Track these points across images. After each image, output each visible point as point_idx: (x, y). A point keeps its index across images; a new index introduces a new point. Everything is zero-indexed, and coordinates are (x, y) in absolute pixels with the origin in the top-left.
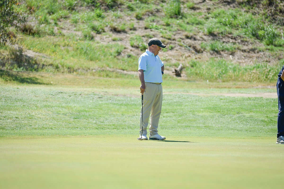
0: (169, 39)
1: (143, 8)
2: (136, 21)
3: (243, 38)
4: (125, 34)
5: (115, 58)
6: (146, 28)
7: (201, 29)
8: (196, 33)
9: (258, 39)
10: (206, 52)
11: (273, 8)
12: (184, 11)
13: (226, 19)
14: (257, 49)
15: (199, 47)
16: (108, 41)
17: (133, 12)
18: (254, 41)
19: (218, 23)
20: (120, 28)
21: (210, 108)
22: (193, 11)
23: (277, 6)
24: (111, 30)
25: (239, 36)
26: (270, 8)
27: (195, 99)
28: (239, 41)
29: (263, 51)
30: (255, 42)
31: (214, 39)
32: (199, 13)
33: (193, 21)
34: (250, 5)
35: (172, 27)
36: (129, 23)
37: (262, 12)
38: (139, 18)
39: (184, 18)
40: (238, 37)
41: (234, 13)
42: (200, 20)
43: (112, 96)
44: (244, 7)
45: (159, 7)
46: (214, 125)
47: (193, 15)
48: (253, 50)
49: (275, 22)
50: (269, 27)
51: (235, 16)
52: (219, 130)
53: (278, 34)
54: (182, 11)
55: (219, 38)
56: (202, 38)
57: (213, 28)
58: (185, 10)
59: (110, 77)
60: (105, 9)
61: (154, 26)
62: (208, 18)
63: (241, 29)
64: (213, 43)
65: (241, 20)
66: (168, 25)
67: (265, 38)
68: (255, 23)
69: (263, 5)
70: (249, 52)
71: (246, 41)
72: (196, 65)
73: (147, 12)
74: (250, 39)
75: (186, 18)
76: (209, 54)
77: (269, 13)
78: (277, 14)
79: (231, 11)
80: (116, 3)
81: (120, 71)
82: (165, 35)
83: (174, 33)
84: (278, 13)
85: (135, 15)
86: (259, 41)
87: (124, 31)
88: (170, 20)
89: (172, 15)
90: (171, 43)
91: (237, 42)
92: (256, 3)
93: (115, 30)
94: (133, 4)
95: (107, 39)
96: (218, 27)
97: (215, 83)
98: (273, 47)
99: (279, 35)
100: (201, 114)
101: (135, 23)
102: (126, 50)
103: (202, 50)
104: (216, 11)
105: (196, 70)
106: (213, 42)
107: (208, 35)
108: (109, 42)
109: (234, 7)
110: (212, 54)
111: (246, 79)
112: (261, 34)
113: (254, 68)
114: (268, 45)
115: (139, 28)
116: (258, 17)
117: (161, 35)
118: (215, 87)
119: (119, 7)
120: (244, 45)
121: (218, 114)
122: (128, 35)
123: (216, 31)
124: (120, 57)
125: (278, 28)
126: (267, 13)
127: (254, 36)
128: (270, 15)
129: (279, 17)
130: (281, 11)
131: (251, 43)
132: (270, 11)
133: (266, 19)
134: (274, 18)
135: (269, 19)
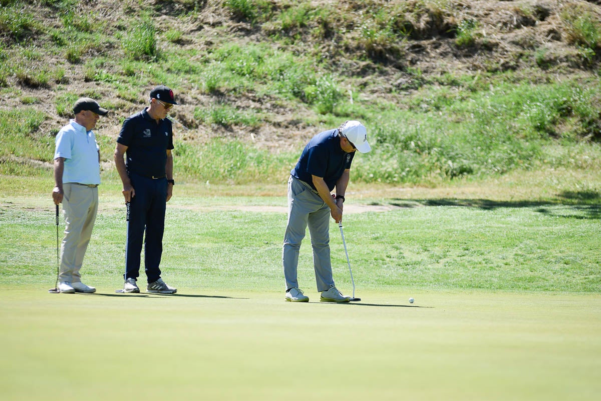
0: (132, 101)
1: (81, 40)
2: (68, 65)
3: (275, 99)
4: (47, 91)
5: (27, 138)
6: (87, 80)
7: (194, 81)
8: (185, 90)
9: (304, 101)
10: (204, 126)
11: (333, 43)
12: (162, 47)
13: (242, 63)
14: (301, 122)
15: (190, 117)
16: (14, 104)
17: (62, 49)
18: (297, 106)
19: (227, 69)
20: (37, 78)
21: (213, 235)
22: (179, 46)
23: (340, 39)
24: (20, 83)
25: (267, 96)
26: (327, 43)
27: (184, 217)
28: (268, 105)
29: (314, 126)
30: (299, 108)
31: (219, 102)
32: (191, 50)
33: (179, 66)
34: (289, 36)
35: (138, 78)
36: (53, 69)
37: (312, 50)
38: (74, 60)
39: (161, 61)
40: (265, 97)
41: (259, 52)
42: (191, 64)
43: (22, 211)
44: (278, 39)
45: (112, 39)
46: (221, 267)
47: (179, 55)
48: (295, 123)
49: (336, 70)
50: (324, 79)
51: (260, 58)
52: (230, 276)
53: (342, 92)
54: (157, 47)
55: (229, 100)
56: (196, 98)
57: (217, 81)
58: (164, 46)
59: (17, 174)
60: (8, 42)
61: (104, 76)
62: (207, 61)
63: (271, 82)
64: (216, 110)
65: (271, 64)
66: (130, 73)
67: (318, 100)
68: (299, 71)
69: (313, 36)
70: (287, 127)
71: (281, 107)
72: (185, 151)
73: (89, 48)
74: (289, 101)
75: (166, 61)
76: (209, 130)
77: (324, 53)
78: (340, 55)
79: (251, 48)
80: (30, 30)
81: (36, 162)
82: (124, 93)
83: (143, 89)
84: (343, 53)
85: (65, 54)
86: (306, 105)
87: (44, 85)
88: (135, 63)
89: (139, 54)
90: (136, 108)
91: (263, 107)
92: (300, 33)
93: (27, 83)
94: (61, 33)
95: (12, 100)
96: (226, 79)
97: (221, 187)
98: (333, 117)
99: (344, 96)
100: (196, 246)
101: (66, 69)
102: (48, 122)
103: (197, 122)
104: (224, 48)
105: (185, 162)
106: (217, 107)
107: (208, 95)
108: (15, 106)
109: (258, 41)
110: (216, 131)
111: (282, 179)
112: (310, 92)
114: (324, 113)
115: (75, 79)
116: (304, 60)
117: (117, 92)
118: (222, 195)
119: (34, 39)
120: (278, 113)
121: (228, 246)
122: (52, 93)
123: (223, 86)
124: (36, 135)
125: (342, 81)
126: (321, 52)
127: (297, 96)
128: (326, 57)
129: (345, 60)
130: (347, 49)
131: (290, 110)
132: (327, 48)
133: (319, 63)
134: (334, 63)
135: (325, 63)
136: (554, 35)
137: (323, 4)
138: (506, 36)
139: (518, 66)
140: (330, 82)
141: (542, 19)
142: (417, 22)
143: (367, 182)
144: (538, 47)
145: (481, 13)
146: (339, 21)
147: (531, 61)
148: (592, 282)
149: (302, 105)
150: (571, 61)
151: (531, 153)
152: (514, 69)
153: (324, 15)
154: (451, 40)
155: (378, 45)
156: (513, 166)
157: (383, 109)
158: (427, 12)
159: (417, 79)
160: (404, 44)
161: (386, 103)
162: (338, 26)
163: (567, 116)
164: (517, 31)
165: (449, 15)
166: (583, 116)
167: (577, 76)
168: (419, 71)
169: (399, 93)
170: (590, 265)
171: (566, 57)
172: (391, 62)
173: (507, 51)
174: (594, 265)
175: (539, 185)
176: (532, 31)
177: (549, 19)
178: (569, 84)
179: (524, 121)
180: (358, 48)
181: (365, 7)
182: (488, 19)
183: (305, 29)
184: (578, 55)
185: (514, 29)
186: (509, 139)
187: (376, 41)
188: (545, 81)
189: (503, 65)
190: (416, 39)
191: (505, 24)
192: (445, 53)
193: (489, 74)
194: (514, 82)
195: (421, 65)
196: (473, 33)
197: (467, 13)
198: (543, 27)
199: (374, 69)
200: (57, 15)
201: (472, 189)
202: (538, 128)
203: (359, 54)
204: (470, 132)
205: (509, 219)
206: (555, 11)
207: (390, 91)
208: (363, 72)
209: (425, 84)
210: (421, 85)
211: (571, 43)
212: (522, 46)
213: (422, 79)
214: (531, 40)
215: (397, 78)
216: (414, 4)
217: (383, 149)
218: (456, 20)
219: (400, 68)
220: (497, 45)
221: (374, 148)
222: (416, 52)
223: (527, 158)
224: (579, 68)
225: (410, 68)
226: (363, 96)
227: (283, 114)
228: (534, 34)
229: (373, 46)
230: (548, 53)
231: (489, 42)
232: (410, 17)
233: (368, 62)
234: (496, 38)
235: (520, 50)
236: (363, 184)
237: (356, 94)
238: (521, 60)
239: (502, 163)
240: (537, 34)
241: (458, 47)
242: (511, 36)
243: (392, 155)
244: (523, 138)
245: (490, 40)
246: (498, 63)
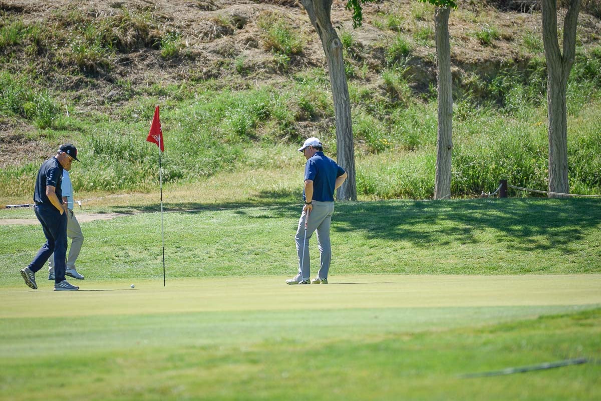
9: (23, 117)
11: (46, 59)
14: (24, 137)
18: (17, 122)
23: (52, 55)
26: (40, 59)
29: (36, 140)
30: (20, 123)
34: (4, 55)
37: (27, 67)
48: (17, 138)
49: (51, 86)
50: (40, 94)
53: (58, 107)
67: (37, 116)
68: (17, 88)
69: (26, 54)
70: (10, 142)
74: (9, 118)
77: (38, 69)
78: (54, 70)
84: (56, 69)
86: (26, 120)
92: (14, 51)
98: (52, 131)
99: (60, 109)
112: (28, 108)
113: (23, 171)
114: (43, 128)
116: (21, 77)
125: (58, 95)
126: (36, 68)
127: (17, 113)
128: (41, 73)
129: (58, 75)
130: (60, 65)
131: (12, 126)
132: (41, 65)
133: (34, 79)
134: (48, 78)
135: (40, 79)
136: (252, 43)
137: (35, 23)
138: (207, 46)
139: (219, 74)
140: (47, 97)
141: (240, 28)
142: (123, 36)
143: (88, 190)
144: (237, 55)
145: (183, 24)
146: (50, 38)
147: (231, 69)
149: (21, 120)
150: (268, 67)
151: (234, 156)
152: (216, 77)
153: (36, 32)
154: (156, 52)
155: (88, 60)
156: (218, 169)
157: (98, 121)
158: (132, 26)
159: (127, 91)
160: (112, 58)
161: (99, 114)
162: (50, 43)
163: (265, 119)
164: (217, 40)
165: (153, 28)
166: (281, 118)
167: (274, 81)
168: (128, 82)
169: (111, 105)
171: (264, 63)
172: (102, 76)
173: (209, 60)
175: (241, 186)
176: (231, 39)
177: (247, 27)
178: (267, 89)
179: (227, 126)
180: (71, 63)
181: (74, 23)
182: (190, 30)
183: (19, 47)
184: (274, 61)
185: (214, 38)
186: (214, 144)
187: (87, 56)
188: (245, 87)
189: (205, 74)
190: (124, 52)
191: (206, 34)
192: (152, 64)
193: (193, 83)
194: (216, 89)
195: (131, 78)
196: (176, 44)
197: (170, 25)
198: (240, 36)
199: (86, 83)
201: (182, 193)
202: (240, 133)
203: (71, 69)
204: (178, 139)
205: (212, 221)
206: (252, 19)
207: (103, 103)
208: (77, 86)
209: (134, 95)
210: (131, 96)
211: (268, 50)
212: (223, 55)
213: (132, 91)
214: (231, 48)
215: (109, 91)
216: (121, 19)
217: (100, 160)
218: (160, 32)
219: (111, 81)
220: (199, 54)
221: (93, 159)
222: (124, 65)
223: (231, 161)
224: (276, 73)
225: (120, 80)
226: (78, 109)
227: (6, 130)
228: (234, 43)
229: (84, 61)
230: (246, 60)
231: (192, 52)
232: (116, 31)
233: (80, 76)
234: (198, 48)
235: (221, 59)
236: (84, 192)
237: (71, 108)
238: (222, 68)
239: (209, 166)
240: (236, 42)
241: (163, 58)
242: (212, 45)
243: (109, 165)
244: (226, 142)
245: (193, 50)
246: (201, 72)
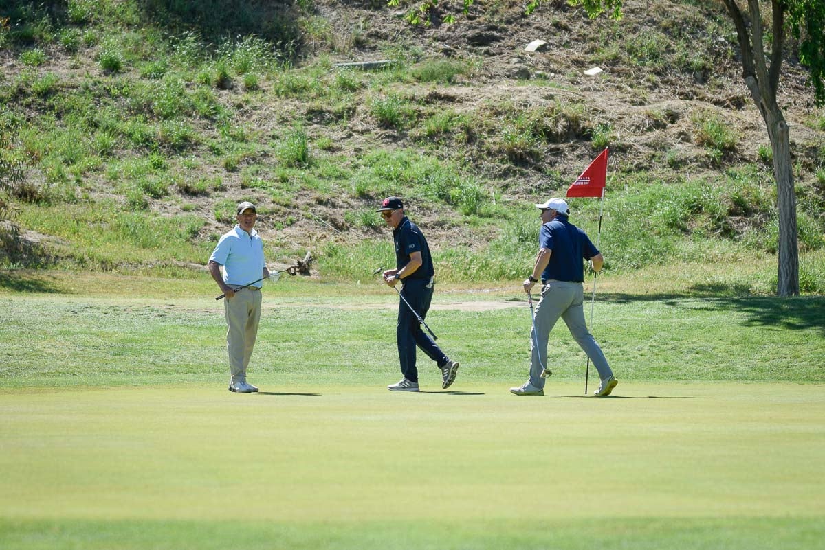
0: (286, 206)
1: (237, 149)
2: (225, 173)
3: (422, 201)
4: (206, 198)
5: (188, 243)
6: (243, 187)
7: (345, 186)
8: (336, 195)
9: (449, 203)
10: (355, 228)
11: (475, 147)
12: (314, 154)
13: (390, 168)
14: (447, 223)
15: (341, 220)
16: (176, 211)
17: (220, 158)
18: (442, 208)
19: (375, 174)
20: (196, 187)
21: (361, 332)
22: (329, 153)
23: (482, 143)
24: (180, 191)
25: (414, 199)
26: (470, 147)
27: (336, 316)
28: (415, 207)
29: (459, 226)
30: (444, 210)
31: (369, 206)
32: (342, 156)
33: (330, 173)
34: (434, 142)
35: (292, 184)
36: (212, 177)
37: (456, 154)
38: (231, 169)
39: (313, 168)
40: (412, 200)
41: (405, 157)
42: (342, 170)
43: (183, 313)
44: (423, 145)
45: (267, 148)
46: (371, 363)
47: (330, 161)
48: (441, 224)
49: (479, 174)
50: (467, 181)
51: (406, 163)
52: (380, 371)
53: (485, 194)
54: (309, 154)
55: (378, 203)
56: (346, 202)
57: (367, 185)
58: (315, 153)
59: (179, 278)
60: (169, 153)
61: (259, 183)
62: (356, 167)
63: (418, 186)
64: (366, 213)
65: (417, 169)
66: (284, 180)
67: (463, 202)
68: (444, 175)
69: (456, 141)
70: (433, 228)
71: (428, 208)
72: (336, 253)
73: (245, 156)
74: (435, 204)
75: (318, 167)
76: (360, 232)
77: (467, 157)
78: (483, 158)
79: (398, 153)
80: (189, 141)
81: (197, 265)
82: (278, 198)
83: (296, 195)
84: (485, 156)
85: (223, 163)
86: (451, 207)
87: (204, 193)
88: (288, 170)
89: (292, 161)
90: (290, 213)
91: (410, 209)
92: (444, 139)
93: (187, 191)
94: (218, 143)
95: (174, 207)
96: (375, 183)
97: (371, 286)
98: (477, 218)
99: (487, 197)
100: (347, 343)
101: (224, 178)
102: (207, 227)
103: (348, 225)
104: (373, 154)
105: (336, 263)
106: (367, 210)
107: (358, 199)
108: (176, 213)
109: (405, 146)
110: (366, 233)
112: (455, 194)
113: (443, 257)
114: (468, 214)
115: (232, 186)
116: (449, 164)
117: (272, 198)
118: (372, 294)
119: (193, 150)
120: (424, 215)
121: (377, 343)
122: (211, 200)
123: (372, 190)
124: (196, 241)
125: (485, 183)
126: (465, 156)
127: (442, 199)
128: (469, 161)
129: (487, 163)
130: (489, 153)
131: (436, 212)
132: (470, 152)
133: (463, 166)
134: (477, 166)
135: (468, 167)
136: (684, 137)
137: (466, 111)
138: (639, 138)
139: (651, 166)
140: (472, 184)
141: (673, 122)
142: (555, 127)
143: (509, 279)
144: (669, 148)
145: (615, 117)
146: (481, 126)
147: (663, 162)
148: (722, 370)
149: (447, 206)
150: (701, 161)
151: (665, 249)
152: (647, 169)
153: (467, 121)
154: (587, 143)
155: (518, 149)
156: (647, 261)
157: (524, 209)
158: (563, 117)
159: (556, 180)
160: (543, 147)
161: (527, 203)
162: (481, 132)
163: (697, 213)
164: (649, 133)
165: (585, 120)
166: (713, 212)
167: (707, 176)
168: (557, 172)
169: (539, 194)
170: (720, 354)
171: (696, 157)
172: (531, 165)
173: (640, 153)
174: (724, 354)
175: (673, 279)
176: (664, 133)
177: (679, 122)
178: (699, 182)
179: (657, 218)
180: (500, 152)
181: (506, 113)
182: (622, 122)
183: (449, 135)
184: (707, 155)
185: (646, 131)
186: (644, 235)
187: (516, 145)
188: (677, 180)
189: (636, 166)
190: (554, 142)
191: (638, 127)
192: (582, 155)
193: (624, 175)
194: (647, 182)
195: (560, 167)
196: (608, 136)
197: (603, 118)
198: (673, 129)
199: (515, 171)
200: (214, 126)
201: (610, 284)
202: (671, 225)
203: (500, 157)
204: (607, 230)
205: (644, 312)
206: (685, 115)
207: (531, 192)
208: (505, 174)
209: (563, 184)
210: (559, 186)
211: (701, 144)
212: (654, 148)
213: (561, 180)
214: (663, 142)
215: (537, 180)
216: (552, 110)
217: (524, 247)
218: (592, 123)
219: (540, 170)
220: (631, 147)
221: (517, 247)
222: (554, 155)
223: (660, 253)
224: (708, 167)
225: (549, 169)
226: (504, 197)
227: (430, 216)
228: (666, 136)
229: (514, 150)
230: (678, 154)
231: (623, 144)
232: (548, 122)
233: (509, 165)
234: (629, 140)
235: (652, 152)
236: (506, 281)
237: (498, 196)
238: (653, 161)
239: (638, 259)
240: (668, 136)
241: (594, 149)
242: (644, 138)
243: (533, 253)
244: (657, 234)
245: (624, 142)
246: (632, 164)
